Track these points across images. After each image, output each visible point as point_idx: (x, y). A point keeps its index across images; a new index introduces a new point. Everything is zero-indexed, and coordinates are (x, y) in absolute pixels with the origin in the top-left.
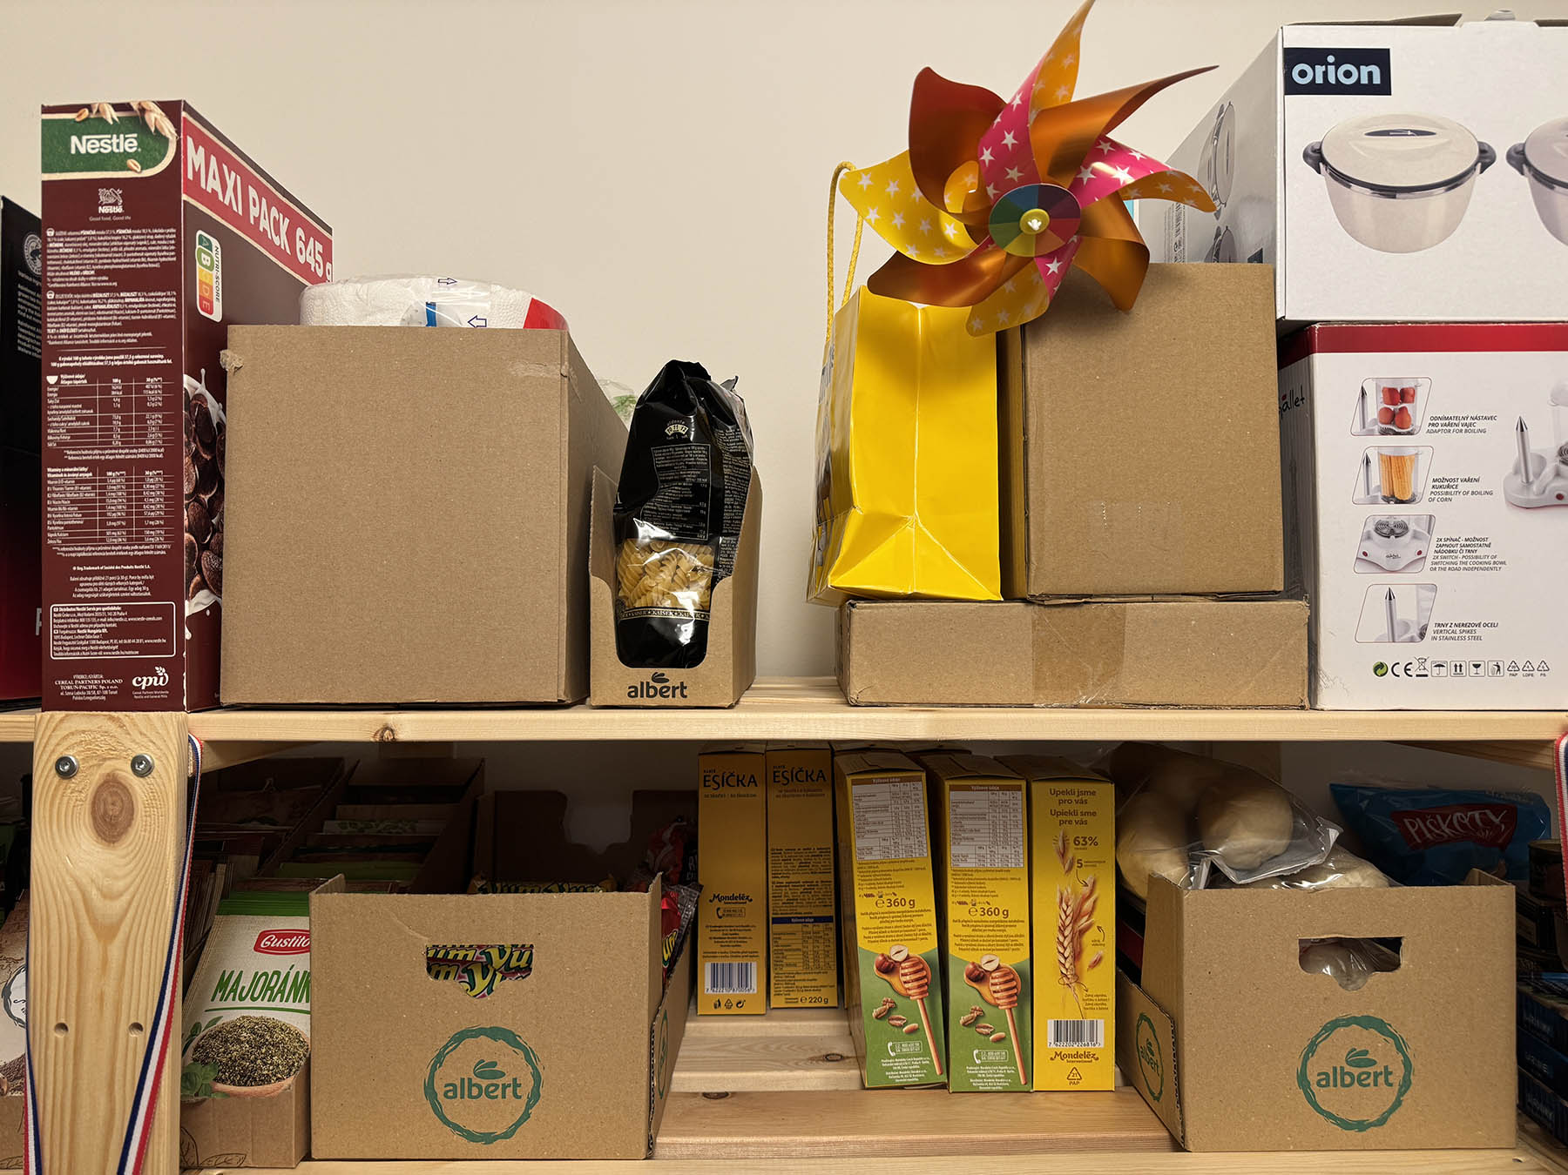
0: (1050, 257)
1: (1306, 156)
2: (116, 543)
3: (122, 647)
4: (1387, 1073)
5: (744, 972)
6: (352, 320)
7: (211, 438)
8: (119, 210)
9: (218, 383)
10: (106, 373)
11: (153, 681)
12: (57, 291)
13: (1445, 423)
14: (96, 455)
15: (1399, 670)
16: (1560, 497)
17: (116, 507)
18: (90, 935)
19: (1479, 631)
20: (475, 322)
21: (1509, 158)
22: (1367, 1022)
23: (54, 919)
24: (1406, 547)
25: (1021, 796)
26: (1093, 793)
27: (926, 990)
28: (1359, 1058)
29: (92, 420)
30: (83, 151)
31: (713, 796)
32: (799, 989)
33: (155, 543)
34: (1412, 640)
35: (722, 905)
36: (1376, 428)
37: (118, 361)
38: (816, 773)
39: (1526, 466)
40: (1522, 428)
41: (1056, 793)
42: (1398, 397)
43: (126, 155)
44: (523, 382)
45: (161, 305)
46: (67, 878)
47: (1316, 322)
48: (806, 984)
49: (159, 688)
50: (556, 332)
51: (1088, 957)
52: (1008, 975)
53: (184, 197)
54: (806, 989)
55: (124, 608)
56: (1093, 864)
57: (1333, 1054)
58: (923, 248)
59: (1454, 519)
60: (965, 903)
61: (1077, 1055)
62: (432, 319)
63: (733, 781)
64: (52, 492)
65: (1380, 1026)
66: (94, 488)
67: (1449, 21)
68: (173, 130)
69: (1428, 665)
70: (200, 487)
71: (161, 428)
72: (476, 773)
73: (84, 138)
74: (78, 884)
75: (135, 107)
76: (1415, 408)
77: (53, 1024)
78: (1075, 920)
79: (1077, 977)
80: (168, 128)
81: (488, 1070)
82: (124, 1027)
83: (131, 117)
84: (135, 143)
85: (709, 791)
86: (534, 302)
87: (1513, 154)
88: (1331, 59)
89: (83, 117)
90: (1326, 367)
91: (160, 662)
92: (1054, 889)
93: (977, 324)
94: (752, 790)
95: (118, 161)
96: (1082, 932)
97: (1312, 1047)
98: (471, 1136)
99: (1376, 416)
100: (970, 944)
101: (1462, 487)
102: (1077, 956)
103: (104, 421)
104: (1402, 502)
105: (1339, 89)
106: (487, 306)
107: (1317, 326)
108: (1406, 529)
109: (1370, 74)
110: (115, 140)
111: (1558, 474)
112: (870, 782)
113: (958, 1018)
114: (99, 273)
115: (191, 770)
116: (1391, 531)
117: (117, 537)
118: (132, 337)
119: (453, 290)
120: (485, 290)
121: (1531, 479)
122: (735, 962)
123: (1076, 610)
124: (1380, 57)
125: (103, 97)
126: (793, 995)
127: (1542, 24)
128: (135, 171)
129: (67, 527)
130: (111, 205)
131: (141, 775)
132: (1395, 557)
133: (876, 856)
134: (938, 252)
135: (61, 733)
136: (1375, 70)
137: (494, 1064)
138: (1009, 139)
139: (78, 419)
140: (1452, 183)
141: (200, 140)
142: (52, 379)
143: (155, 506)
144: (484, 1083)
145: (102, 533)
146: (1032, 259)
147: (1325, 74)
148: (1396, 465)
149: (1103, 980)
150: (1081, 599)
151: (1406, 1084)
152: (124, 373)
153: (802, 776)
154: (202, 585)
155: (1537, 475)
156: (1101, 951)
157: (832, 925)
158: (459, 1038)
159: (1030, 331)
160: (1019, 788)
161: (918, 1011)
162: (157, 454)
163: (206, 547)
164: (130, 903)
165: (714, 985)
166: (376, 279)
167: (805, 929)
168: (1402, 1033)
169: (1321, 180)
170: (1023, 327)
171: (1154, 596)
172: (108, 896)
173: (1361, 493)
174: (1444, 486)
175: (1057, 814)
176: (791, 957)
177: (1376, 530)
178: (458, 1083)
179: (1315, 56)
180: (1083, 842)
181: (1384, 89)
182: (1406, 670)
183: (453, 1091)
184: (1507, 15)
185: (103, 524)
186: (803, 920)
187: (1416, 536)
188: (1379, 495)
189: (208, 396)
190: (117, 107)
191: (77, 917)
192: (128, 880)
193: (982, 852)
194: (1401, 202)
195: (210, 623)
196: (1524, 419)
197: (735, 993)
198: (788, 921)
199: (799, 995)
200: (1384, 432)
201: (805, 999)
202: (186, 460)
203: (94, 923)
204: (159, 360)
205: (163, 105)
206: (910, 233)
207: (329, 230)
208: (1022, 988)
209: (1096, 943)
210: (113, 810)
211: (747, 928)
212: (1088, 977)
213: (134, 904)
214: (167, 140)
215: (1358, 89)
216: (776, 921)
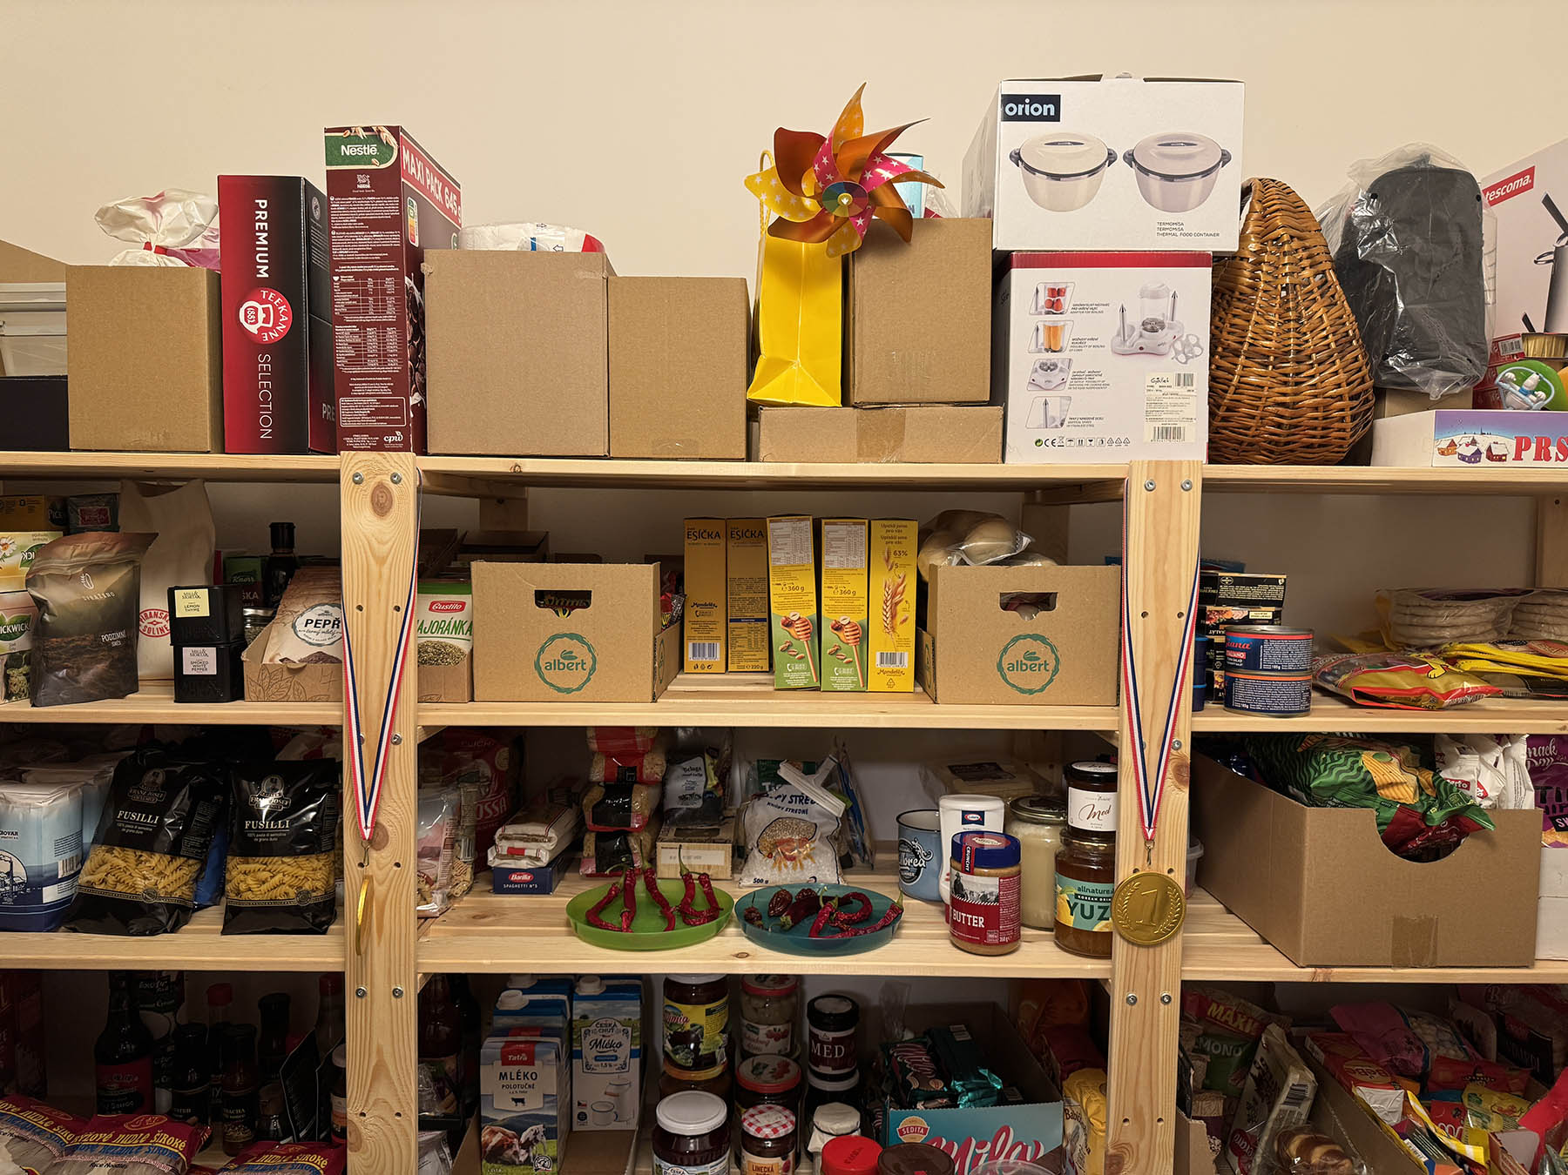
0: (858, 217)
1: (1011, 156)
2: (373, 365)
3: (378, 421)
4: (1046, 664)
5: (712, 648)
6: (490, 246)
7: (418, 312)
8: (369, 187)
9: (420, 281)
10: (365, 275)
11: (395, 438)
12: (336, 230)
13: (1081, 308)
14: (360, 319)
15: (1049, 443)
16: (1141, 348)
17: (372, 346)
18: (372, 562)
19: (1093, 422)
20: (557, 249)
21: (1124, 157)
22: (1035, 637)
23: (354, 554)
24: (1056, 377)
25: (865, 528)
26: (906, 526)
27: (809, 635)
28: (1031, 656)
29: (358, 300)
30: (348, 154)
31: (693, 544)
32: (746, 660)
33: (393, 366)
34: (1056, 427)
35: (698, 609)
36: (1043, 311)
37: (370, 269)
38: (757, 532)
39: (1123, 332)
40: (1123, 310)
41: (885, 526)
42: (1056, 293)
43: (371, 156)
44: (582, 281)
45: (392, 239)
46: (361, 535)
47: (1013, 251)
48: (750, 657)
49: (398, 442)
50: (599, 254)
51: (899, 618)
52: (854, 627)
53: (403, 180)
54: (750, 660)
55: (378, 400)
56: (904, 566)
57: (1016, 653)
58: (793, 214)
59: (1083, 361)
60: (831, 587)
61: (893, 672)
62: (534, 247)
63: (705, 535)
64: (338, 339)
65: (1043, 639)
66: (360, 337)
67: (1097, 78)
68: (396, 143)
69: (1064, 440)
70: (414, 337)
71: (395, 305)
72: (543, 540)
73: (349, 146)
74: (365, 536)
75: (375, 129)
76: (1064, 300)
77: (355, 606)
78: (893, 597)
79: (893, 628)
80: (393, 141)
81: (568, 655)
82: (391, 608)
83: (373, 135)
84: (376, 150)
85: (689, 541)
86: (587, 236)
87: (1127, 155)
88: (1027, 101)
89: (347, 135)
90: (1017, 275)
91: (398, 429)
92: (883, 579)
93: (831, 251)
94: (717, 540)
95: (367, 159)
96: (897, 604)
97: (1005, 650)
98: (559, 690)
99: (1043, 304)
100: (834, 610)
101: (1088, 343)
102: (893, 616)
103: (363, 301)
104: (1055, 352)
105: (1031, 118)
106: (563, 239)
107: (1014, 253)
108: (1057, 366)
109: (1049, 109)
110: (365, 148)
111: (1141, 336)
112: (780, 521)
113: (826, 650)
114: (358, 221)
115: (418, 483)
116: (1048, 367)
117: (373, 363)
118: (377, 256)
119: (545, 230)
120: (561, 230)
121: (1126, 338)
122: (707, 643)
123: (879, 411)
124: (1055, 100)
125: (357, 123)
126: (742, 664)
127: (1146, 80)
128: (376, 165)
129: (347, 357)
130: (363, 184)
131: (395, 483)
132: (1049, 382)
133: (782, 563)
134: (801, 215)
135: (353, 461)
136: (1052, 107)
137: (572, 652)
138: (825, 160)
139: (350, 300)
140: (1092, 172)
141: (409, 148)
142: (336, 278)
143: (392, 347)
144: (566, 662)
145: (365, 361)
146: (848, 219)
147: (1024, 109)
148: (1053, 331)
149: (909, 630)
150: (882, 405)
151: (1056, 670)
152: (374, 275)
153: (748, 534)
154: (416, 390)
155: (1130, 336)
156: (907, 614)
157: (766, 623)
158: (553, 638)
159: (858, 254)
160: (864, 523)
161: (804, 647)
162: (392, 319)
163: (417, 370)
164: (392, 547)
165: (694, 655)
166: (502, 224)
167: (750, 626)
168: (1054, 643)
169: (1020, 170)
170: (853, 252)
171: (920, 403)
172: (381, 543)
173: (1033, 347)
174: (1079, 343)
175: (885, 538)
176: (740, 642)
177: (1040, 367)
178: (552, 662)
179: (1018, 99)
180: (898, 554)
181: (1056, 118)
182: (1052, 443)
183: (549, 666)
184: (1127, 75)
185: (366, 356)
186: (749, 620)
187: (1061, 370)
188: (1043, 347)
189: (415, 288)
190: (366, 129)
191: (366, 553)
192: (391, 535)
193: (842, 559)
194: (1063, 183)
195: (421, 410)
196: (1124, 307)
197: (707, 660)
198: (739, 620)
199: (746, 664)
200: (1048, 313)
201: (749, 666)
202: (408, 322)
203: (374, 556)
204: (392, 268)
205: (389, 128)
206: (784, 205)
207: (459, 186)
208: (862, 635)
209: (904, 610)
210: (382, 500)
211: (714, 623)
212: (900, 629)
213: (394, 547)
214: (393, 148)
215: (1041, 118)
216: (732, 621)
